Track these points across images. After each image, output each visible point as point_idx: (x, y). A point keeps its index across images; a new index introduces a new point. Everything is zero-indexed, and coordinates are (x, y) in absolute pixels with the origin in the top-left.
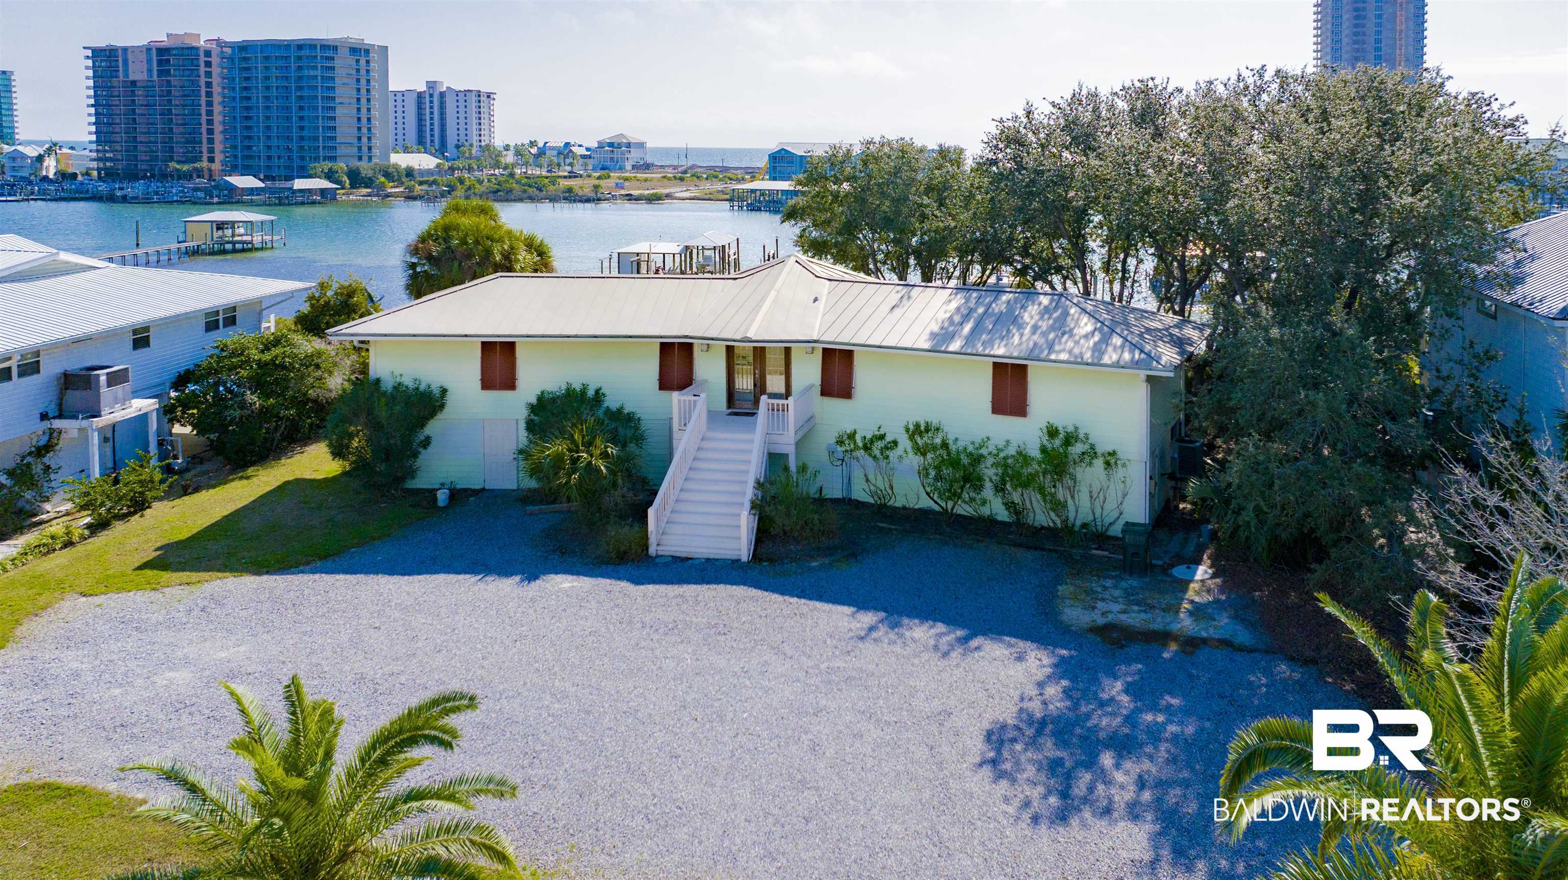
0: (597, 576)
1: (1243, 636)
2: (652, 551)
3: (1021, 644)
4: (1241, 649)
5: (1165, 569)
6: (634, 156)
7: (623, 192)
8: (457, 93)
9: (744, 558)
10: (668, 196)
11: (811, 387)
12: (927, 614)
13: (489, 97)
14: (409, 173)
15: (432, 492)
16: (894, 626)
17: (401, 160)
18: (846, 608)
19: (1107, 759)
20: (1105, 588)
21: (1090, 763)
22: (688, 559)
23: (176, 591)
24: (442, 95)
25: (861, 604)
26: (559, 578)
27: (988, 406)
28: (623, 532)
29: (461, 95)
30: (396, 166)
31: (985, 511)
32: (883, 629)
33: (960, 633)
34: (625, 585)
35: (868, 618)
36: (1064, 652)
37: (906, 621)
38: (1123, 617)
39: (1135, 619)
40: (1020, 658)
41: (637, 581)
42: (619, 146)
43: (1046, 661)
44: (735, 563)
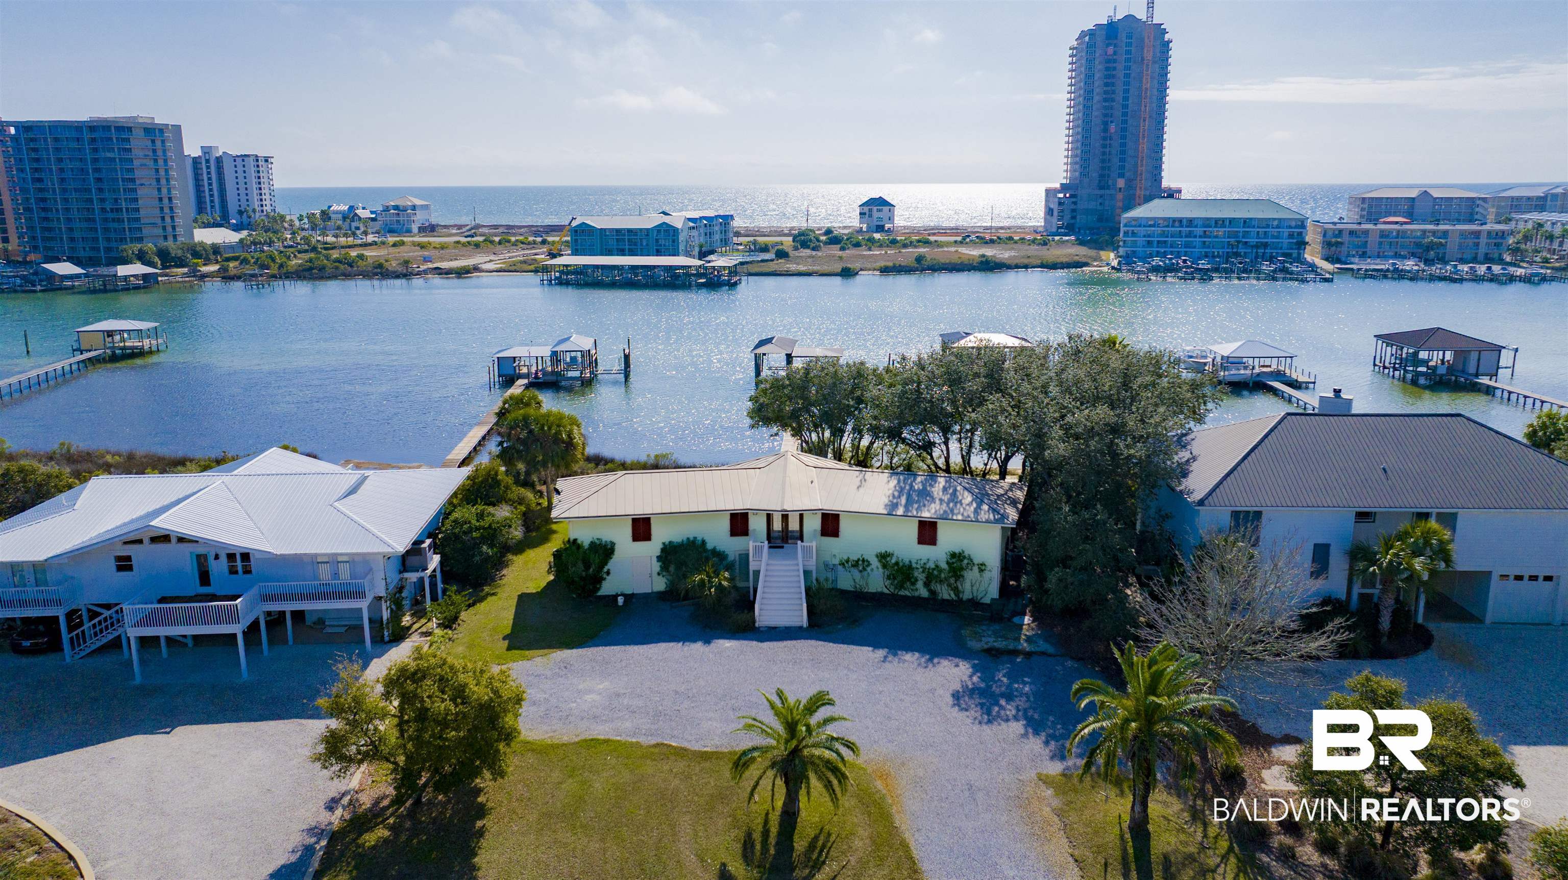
0: (738, 639)
1: (1051, 650)
2: (757, 625)
3: (957, 660)
4: (1050, 655)
5: (1009, 620)
6: (420, 218)
7: (430, 265)
8: (235, 158)
9: (805, 626)
10: (476, 269)
11: (815, 530)
12: (909, 649)
13: (266, 161)
14: (216, 249)
15: (615, 597)
16: (895, 655)
17: (206, 236)
18: (867, 648)
19: (1003, 702)
20: (984, 631)
21: (997, 703)
22: (776, 628)
23: (539, 659)
24: (219, 160)
25: (876, 645)
26: (721, 641)
27: (916, 540)
28: (743, 617)
29: (239, 160)
30: (201, 244)
31: (916, 594)
32: (890, 658)
33: (928, 657)
34: (755, 643)
35: (881, 653)
36: (976, 662)
37: (899, 652)
38: (995, 644)
39: (1000, 644)
40: (957, 666)
41: (762, 641)
42: (405, 209)
43: (967, 666)
44: (801, 628)
